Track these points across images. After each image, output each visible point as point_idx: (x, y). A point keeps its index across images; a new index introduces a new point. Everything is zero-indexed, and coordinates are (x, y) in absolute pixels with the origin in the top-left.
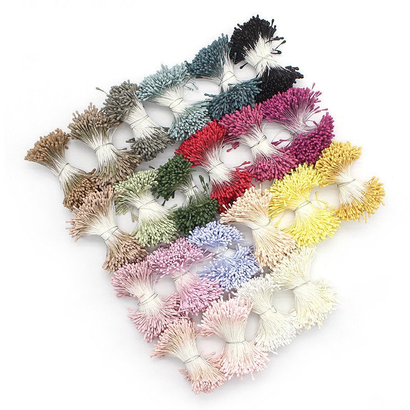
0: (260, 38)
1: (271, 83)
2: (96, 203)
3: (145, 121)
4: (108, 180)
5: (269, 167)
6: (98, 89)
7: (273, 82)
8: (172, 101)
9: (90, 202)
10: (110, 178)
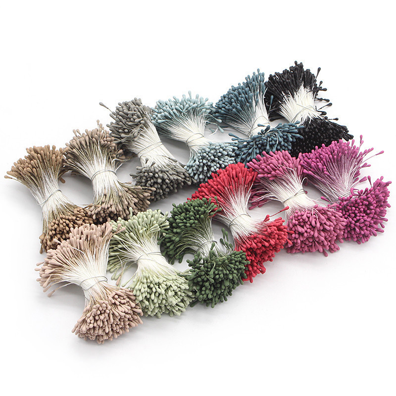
0: (302, 87)
1: (312, 134)
2: (87, 236)
3: (159, 148)
4: (106, 207)
5: (309, 218)
6: (101, 104)
7: (315, 132)
8: (192, 134)
9: (80, 233)
10: (109, 206)
